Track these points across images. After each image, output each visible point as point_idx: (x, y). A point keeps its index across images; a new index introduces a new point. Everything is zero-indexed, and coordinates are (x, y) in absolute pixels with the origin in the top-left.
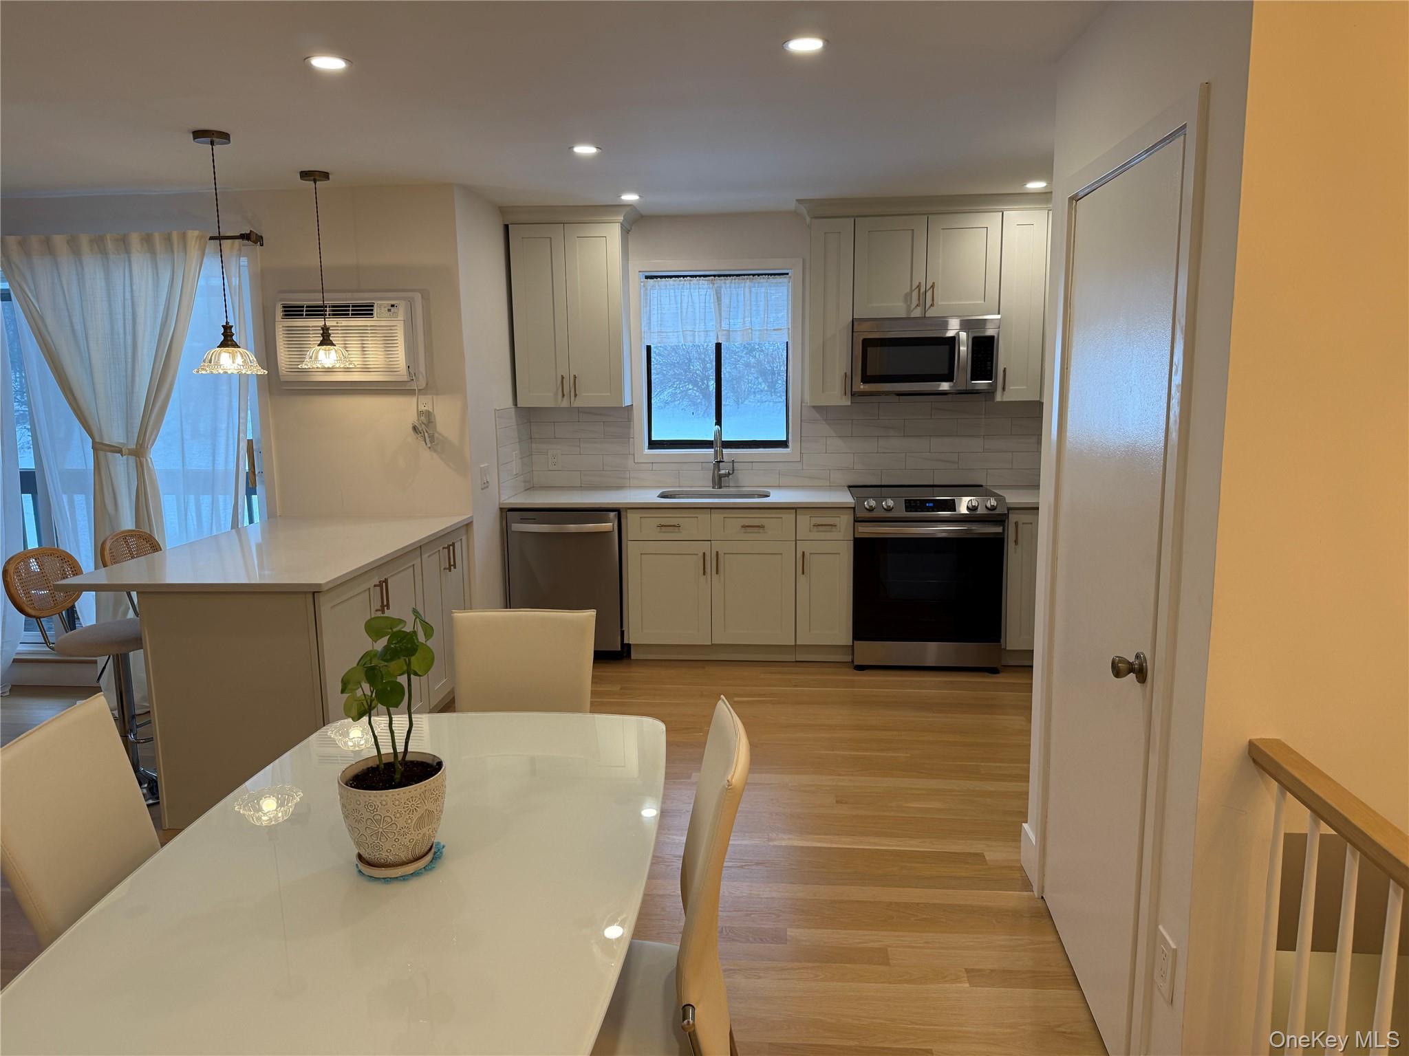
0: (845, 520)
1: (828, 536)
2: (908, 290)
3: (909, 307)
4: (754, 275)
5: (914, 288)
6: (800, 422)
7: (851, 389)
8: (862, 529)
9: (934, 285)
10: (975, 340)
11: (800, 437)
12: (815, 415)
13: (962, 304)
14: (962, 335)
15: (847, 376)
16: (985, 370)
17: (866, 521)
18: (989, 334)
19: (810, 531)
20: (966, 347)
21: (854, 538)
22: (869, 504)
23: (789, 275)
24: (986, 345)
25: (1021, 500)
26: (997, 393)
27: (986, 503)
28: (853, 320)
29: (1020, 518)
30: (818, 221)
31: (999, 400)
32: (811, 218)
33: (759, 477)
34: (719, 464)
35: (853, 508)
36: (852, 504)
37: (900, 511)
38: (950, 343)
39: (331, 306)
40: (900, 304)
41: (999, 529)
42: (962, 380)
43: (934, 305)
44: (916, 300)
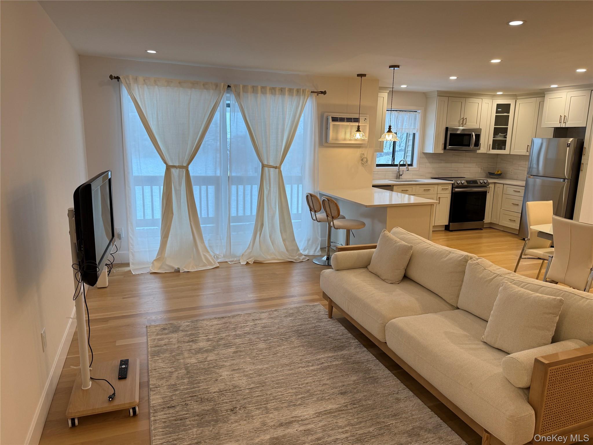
0: (450, 187)
1: (445, 192)
2: (459, 119)
3: (459, 124)
4: (410, 111)
5: (461, 119)
6: (420, 158)
7: (445, 148)
8: (456, 190)
9: (466, 118)
10: (476, 135)
11: (419, 163)
12: (424, 156)
13: (471, 125)
14: (473, 133)
15: (443, 144)
16: (477, 144)
17: (457, 187)
18: (479, 134)
19: (441, 191)
20: (474, 137)
21: (452, 193)
22: (459, 182)
23: (419, 112)
24: (478, 136)
25: (490, 181)
26: (478, 150)
27: (484, 182)
28: (446, 127)
29: (490, 186)
30: (439, 97)
31: (478, 152)
32: (438, 96)
33: (408, 176)
34: (399, 171)
35: (453, 184)
36: (453, 182)
37: (466, 184)
38: (470, 135)
39: (346, 118)
40: (457, 124)
41: (486, 189)
42: (472, 146)
43: (466, 124)
44: (461, 122)
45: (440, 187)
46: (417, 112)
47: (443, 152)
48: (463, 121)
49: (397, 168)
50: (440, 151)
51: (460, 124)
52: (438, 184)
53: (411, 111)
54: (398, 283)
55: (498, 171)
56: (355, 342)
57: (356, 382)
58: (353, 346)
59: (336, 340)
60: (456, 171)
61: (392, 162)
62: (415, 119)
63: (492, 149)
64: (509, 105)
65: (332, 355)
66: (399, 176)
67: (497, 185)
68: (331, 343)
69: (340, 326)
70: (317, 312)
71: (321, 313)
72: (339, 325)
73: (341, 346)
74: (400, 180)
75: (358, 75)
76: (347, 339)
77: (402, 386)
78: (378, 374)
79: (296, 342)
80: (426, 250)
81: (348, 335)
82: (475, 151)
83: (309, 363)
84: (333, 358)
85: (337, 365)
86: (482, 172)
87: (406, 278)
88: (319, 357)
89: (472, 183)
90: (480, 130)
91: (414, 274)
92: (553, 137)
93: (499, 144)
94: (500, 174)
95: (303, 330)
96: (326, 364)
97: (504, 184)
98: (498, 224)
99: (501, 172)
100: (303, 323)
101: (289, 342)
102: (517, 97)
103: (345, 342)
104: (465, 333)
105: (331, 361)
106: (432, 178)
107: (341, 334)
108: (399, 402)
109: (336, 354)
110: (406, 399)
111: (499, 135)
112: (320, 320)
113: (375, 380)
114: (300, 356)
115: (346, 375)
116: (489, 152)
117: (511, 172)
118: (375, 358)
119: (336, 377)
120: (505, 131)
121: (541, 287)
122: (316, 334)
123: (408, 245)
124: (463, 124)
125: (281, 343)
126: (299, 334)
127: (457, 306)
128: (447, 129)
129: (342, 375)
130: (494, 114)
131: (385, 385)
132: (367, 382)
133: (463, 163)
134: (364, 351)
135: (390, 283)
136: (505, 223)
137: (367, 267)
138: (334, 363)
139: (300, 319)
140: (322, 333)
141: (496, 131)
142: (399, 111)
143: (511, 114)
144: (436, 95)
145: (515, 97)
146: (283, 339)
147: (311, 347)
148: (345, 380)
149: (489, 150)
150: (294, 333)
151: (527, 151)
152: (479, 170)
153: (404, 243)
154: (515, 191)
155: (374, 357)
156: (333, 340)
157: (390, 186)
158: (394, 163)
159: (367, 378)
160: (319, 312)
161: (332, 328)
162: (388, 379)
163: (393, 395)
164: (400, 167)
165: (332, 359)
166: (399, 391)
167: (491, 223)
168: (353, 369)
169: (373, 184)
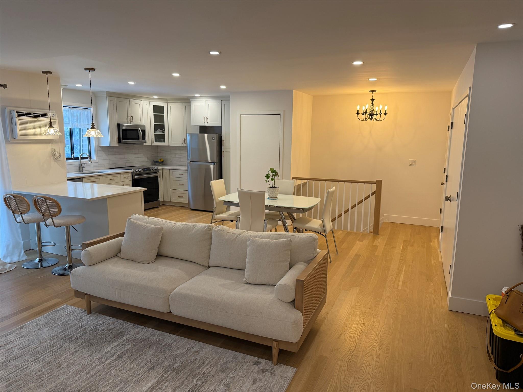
0: (130, 175)
1: (127, 180)
2: (127, 117)
6: (97, 151)
7: (119, 142)
8: (136, 177)
9: (132, 116)
10: (142, 130)
11: (97, 155)
12: (100, 149)
13: (137, 121)
14: (140, 129)
15: (117, 138)
16: (144, 138)
17: (137, 175)
18: (144, 129)
19: (124, 179)
20: (141, 132)
21: (133, 180)
22: (137, 170)
23: (90, 109)
24: (143, 131)
25: (159, 167)
26: (145, 143)
27: (155, 168)
28: (118, 124)
29: (159, 172)
30: (109, 97)
31: (145, 145)
32: (107, 96)
33: (89, 168)
34: (81, 164)
35: (132, 172)
36: (132, 171)
37: (142, 171)
38: (137, 131)
39: (33, 114)
40: (125, 120)
41: (157, 174)
42: (140, 140)
43: (133, 121)
44: (129, 120)
45: (123, 176)
46: (88, 109)
47: (118, 146)
48: (130, 118)
49: (79, 160)
50: (116, 144)
51: (128, 121)
52: (120, 173)
53: (83, 108)
54: (154, 262)
55: (161, 160)
56: (129, 325)
57: (155, 354)
58: (130, 329)
59: (110, 330)
60: (129, 161)
61: (72, 155)
62: (88, 115)
63: (155, 142)
64: (162, 107)
65: (117, 344)
66: (81, 168)
67: (164, 171)
68: (108, 334)
69: (105, 317)
70: (71, 313)
71: (76, 313)
72: (103, 317)
73: (120, 333)
74: (83, 172)
75: (42, 71)
76: (120, 325)
77: (191, 342)
78: (167, 341)
79: (73, 347)
80: (174, 228)
81: (118, 322)
82: (142, 144)
83: (101, 359)
84: (120, 345)
85: (128, 350)
86: (148, 161)
87: (159, 256)
88: (106, 350)
89: (146, 171)
90: (144, 126)
91: (166, 250)
92: (199, 133)
93: (160, 138)
94: (163, 162)
95: (71, 335)
96: (118, 353)
97: (169, 169)
98: (170, 201)
99: (163, 160)
100: (65, 328)
101: (64, 350)
102: (167, 101)
103: (120, 329)
104: (231, 281)
105: (121, 349)
106: (110, 168)
107: (111, 323)
108: (198, 354)
109: (120, 341)
110: (201, 349)
111: (158, 131)
112: (80, 320)
113: (168, 346)
114: (87, 357)
115: (143, 353)
116: (153, 144)
117: (171, 160)
118: (156, 330)
119: (135, 359)
120: (162, 127)
121: (270, 236)
122: (87, 333)
123: (159, 227)
124: (130, 121)
125: (56, 355)
126: (70, 339)
127: (208, 265)
128: (119, 125)
129: (139, 355)
130: (152, 114)
131: (179, 347)
132: (164, 351)
133: (133, 154)
134: (143, 329)
135: (148, 263)
136: (175, 199)
137: (117, 255)
138: (125, 349)
139: (58, 326)
140: (92, 329)
141: (156, 127)
142: (72, 107)
143: (165, 114)
144: (106, 95)
145: (166, 101)
146: (55, 350)
147: (92, 345)
148: (145, 357)
149: (153, 143)
150: (62, 340)
151: (182, 143)
152: (146, 160)
153: (153, 226)
154: (179, 174)
155: (154, 330)
156: (108, 331)
157: (79, 178)
158: (74, 156)
159: (162, 348)
160: (74, 313)
161: (98, 321)
162: (178, 341)
163: (190, 351)
164: (82, 160)
165: (120, 347)
166: (191, 346)
167: (164, 201)
168: (145, 347)
169: (67, 178)
